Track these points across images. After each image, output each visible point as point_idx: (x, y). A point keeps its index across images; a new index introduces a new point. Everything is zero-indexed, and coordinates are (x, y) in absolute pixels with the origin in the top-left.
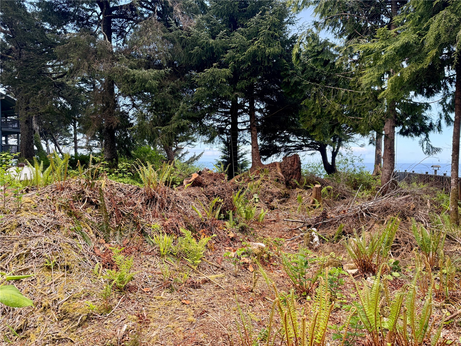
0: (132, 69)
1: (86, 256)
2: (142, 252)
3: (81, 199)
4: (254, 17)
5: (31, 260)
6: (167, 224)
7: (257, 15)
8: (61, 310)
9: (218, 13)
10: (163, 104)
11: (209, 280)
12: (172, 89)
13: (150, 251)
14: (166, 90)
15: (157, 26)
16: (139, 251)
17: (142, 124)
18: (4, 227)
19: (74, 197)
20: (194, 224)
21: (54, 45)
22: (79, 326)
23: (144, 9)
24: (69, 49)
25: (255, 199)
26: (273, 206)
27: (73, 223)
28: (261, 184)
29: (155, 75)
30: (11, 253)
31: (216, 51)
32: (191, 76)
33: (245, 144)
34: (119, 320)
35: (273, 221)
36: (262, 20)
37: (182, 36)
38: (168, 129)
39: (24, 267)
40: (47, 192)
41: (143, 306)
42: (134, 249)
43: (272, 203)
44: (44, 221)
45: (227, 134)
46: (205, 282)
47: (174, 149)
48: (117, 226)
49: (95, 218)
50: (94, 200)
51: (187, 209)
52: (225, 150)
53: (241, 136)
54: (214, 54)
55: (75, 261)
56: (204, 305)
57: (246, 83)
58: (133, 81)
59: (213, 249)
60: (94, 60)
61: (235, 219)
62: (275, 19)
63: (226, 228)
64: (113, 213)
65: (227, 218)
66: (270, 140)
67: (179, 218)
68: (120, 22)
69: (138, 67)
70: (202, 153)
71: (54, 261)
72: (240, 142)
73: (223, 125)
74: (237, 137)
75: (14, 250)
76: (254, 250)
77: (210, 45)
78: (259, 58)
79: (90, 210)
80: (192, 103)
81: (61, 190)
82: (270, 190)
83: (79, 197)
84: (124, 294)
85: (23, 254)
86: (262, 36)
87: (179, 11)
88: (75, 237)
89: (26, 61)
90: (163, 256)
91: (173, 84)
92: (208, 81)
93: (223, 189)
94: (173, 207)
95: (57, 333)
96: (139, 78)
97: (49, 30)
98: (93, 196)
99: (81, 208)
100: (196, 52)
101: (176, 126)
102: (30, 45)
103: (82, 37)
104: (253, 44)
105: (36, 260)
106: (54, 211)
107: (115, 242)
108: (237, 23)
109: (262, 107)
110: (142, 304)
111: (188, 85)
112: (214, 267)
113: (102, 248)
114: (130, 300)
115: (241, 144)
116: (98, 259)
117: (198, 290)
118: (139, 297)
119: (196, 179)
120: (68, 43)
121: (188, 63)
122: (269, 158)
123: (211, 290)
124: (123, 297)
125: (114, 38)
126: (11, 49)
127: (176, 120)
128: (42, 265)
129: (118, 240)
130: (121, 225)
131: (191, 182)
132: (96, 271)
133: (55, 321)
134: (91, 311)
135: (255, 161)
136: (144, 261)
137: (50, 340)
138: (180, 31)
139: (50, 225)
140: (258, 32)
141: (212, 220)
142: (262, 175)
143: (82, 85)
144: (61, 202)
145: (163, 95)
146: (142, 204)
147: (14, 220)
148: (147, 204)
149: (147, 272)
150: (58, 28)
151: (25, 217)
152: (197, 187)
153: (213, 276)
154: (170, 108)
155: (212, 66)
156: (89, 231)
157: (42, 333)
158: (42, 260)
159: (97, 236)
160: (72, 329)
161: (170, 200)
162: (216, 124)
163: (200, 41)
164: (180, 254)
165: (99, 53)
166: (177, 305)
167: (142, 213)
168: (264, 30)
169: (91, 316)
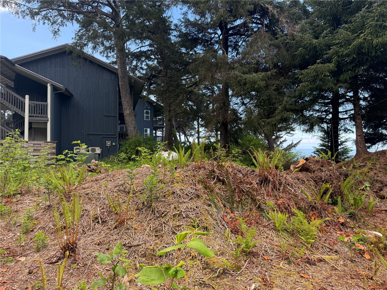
0: (244, 74)
1: (218, 221)
2: (260, 224)
3: (212, 176)
4: (360, 12)
5: (182, 219)
6: (280, 203)
7: (363, 9)
8: (204, 261)
9: (322, 15)
10: (268, 100)
11: (324, 260)
12: (276, 86)
13: (267, 224)
14: (271, 89)
15: (265, 37)
16: (257, 223)
17: (251, 118)
18: (165, 193)
19: (207, 174)
20: (303, 206)
21: (188, 64)
22: (218, 277)
23: (254, 25)
24: (199, 65)
25: (366, 186)
26: (383, 195)
27: (208, 195)
28: (368, 172)
29: (262, 77)
30: (170, 212)
31: (319, 49)
32: (295, 74)
33: (347, 132)
34: (247, 279)
35: (384, 211)
36: (368, 13)
37: (287, 41)
38: (272, 120)
39: (178, 224)
40: (189, 170)
41: (266, 272)
42: (253, 221)
43: (382, 192)
44: (189, 191)
45: (327, 123)
46: (320, 260)
47: (274, 137)
48: (239, 200)
49: (223, 192)
50: (221, 178)
51: (297, 192)
52: (324, 138)
53: (342, 125)
54: (317, 52)
55: (211, 224)
56: (322, 282)
57: (351, 74)
58: (245, 84)
59: (324, 232)
60: (216, 71)
61: (343, 205)
62: (384, 9)
63: (335, 213)
64: (235, 189)
65: (335, 203)
66: (375, 128)
67: (290, 199)
68: (235, 38)
69: (249, 72)
70: (300, 141)
71: (197, 222)
72: (340, 131)
73: (323, 115)
74: (339, 126)
75: (172, 210)
76: (370, 238)
77: (313, 45)
78: (365, 49)
79: (219, 185)
80: (295, 97)
81: (199, 169)
82: (379, 178)
83: (211, 175)
84: (249, 258)
85: (177, 214)
86: (368, 28)
87: (284, 20)
88: (210, 205)
89: (170, 77)
90: (279, 231)
91: (278, 82)
92: (312, 77)
93: (330, 175)
94: (283, 189)
95: (203, 278)
96: (250, 81)
97: (184, 53)
98: (221, 174)
99: (212, 183)
100: (300, 52)
101: (280, 118)
102: (173, 66)
103: (208, 55)
104: (359, 38)
105: (185, 219)
106: (195, 184)
107: (238, 213)
108: (341, 21)
109: (366, 96)
110: (265, 269)
111: (291, 82)
112: (327, 248)
113: (229, 217)
114: (254, 263)
115: (341, 132)
116: (227, 225)
117: (314, 267)
118: (262, 263)
119: (303, 165)
120: (198, 61)
121: (292, 63)
122: (374, 146)
123: (327, 269)
124: (248, 260)
125: (230, 51)
126: (161, 70)
127: (279, 113)
128: (189, 224)
129: (240, 212)
130: (242, 200)
131: (298, 168)
132: (226, 235)
133: (201, 269)
134: (225, 266)
135: (359, 149)
136: (263, 233)
137: (198, 283)
138: (285, 37)
139: (193, 194)
140: (364, 25)
141: (322, 204)
142: (370, 163)
143: (204, 91)
144: (200, 178)
145: (268, 92)
146: (257, 183)
147: (170, 189)
148: (261, 184)
149: (266, 242)
150: (191, 51)
151: (177, 187)
152: (305, 172)
153: (327, 257)
154: (275, 103)
155: (315, 63)
156: (219, 202)
157: (192, 276)
158: (189, 220)
159: (225, 206)
160: (213, 278)
161: (281, 183)
162: (317, 115)
163: (303, 42)
164: (293, 231)
165: (220, 65)
166: (296, 277)
167: (258, 191)
168: (371, 22)
169: (226, 271)
